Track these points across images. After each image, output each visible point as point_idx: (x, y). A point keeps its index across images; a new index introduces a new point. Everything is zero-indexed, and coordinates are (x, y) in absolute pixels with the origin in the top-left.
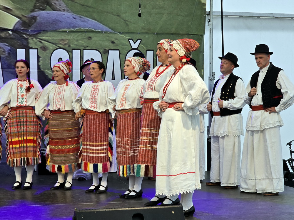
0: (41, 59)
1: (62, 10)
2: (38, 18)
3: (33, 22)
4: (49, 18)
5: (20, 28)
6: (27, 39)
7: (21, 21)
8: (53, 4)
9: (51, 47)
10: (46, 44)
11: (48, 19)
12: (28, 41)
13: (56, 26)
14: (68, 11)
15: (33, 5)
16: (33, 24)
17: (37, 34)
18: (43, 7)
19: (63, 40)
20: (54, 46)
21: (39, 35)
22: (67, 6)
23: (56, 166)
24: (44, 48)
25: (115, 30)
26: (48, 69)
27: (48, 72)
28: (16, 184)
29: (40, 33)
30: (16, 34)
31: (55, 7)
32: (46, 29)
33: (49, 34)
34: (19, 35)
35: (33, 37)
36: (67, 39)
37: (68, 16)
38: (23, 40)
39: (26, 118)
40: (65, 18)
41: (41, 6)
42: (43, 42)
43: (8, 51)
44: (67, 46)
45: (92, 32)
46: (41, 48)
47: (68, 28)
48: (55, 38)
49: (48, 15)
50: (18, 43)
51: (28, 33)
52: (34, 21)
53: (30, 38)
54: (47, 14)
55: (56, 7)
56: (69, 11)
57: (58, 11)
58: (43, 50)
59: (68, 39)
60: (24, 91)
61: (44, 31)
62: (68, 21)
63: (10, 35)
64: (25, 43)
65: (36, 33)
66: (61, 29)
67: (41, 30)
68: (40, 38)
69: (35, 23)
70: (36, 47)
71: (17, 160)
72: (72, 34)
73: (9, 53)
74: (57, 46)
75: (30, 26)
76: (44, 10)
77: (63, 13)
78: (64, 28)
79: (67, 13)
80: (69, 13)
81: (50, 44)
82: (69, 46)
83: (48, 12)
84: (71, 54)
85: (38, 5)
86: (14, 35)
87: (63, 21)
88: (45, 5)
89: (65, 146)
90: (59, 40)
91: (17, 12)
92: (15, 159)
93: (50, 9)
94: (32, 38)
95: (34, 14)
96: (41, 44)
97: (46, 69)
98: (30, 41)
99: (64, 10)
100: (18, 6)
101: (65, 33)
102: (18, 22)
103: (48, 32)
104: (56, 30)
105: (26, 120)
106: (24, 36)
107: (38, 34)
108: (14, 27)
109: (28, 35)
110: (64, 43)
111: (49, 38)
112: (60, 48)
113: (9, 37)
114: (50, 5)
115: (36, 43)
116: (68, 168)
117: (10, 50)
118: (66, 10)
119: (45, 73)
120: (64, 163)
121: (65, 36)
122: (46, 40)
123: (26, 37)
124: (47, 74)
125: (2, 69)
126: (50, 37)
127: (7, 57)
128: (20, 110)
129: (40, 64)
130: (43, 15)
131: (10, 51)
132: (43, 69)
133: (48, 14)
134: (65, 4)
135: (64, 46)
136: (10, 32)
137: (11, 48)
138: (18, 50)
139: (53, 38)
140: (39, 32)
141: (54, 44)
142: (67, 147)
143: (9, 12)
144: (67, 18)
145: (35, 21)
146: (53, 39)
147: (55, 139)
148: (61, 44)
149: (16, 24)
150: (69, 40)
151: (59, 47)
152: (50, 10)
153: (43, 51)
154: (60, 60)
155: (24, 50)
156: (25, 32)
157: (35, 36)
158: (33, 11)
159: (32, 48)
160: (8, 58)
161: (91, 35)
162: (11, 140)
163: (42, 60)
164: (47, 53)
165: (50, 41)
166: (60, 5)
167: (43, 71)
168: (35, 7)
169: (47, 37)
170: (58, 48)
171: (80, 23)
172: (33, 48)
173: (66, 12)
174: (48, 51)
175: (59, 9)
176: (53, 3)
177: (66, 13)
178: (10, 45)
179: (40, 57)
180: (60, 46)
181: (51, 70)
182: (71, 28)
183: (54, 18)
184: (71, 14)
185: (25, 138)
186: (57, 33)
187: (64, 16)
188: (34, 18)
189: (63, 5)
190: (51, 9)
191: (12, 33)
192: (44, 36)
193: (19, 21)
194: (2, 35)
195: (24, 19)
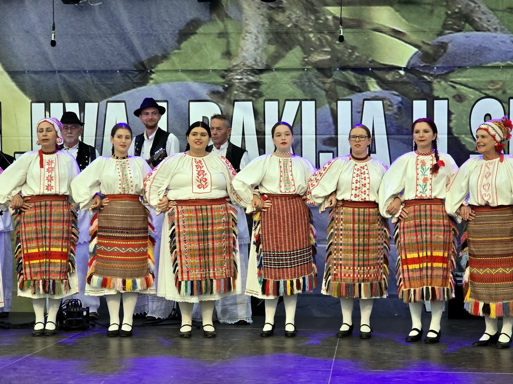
0: (453, 116)
1: (492, 30)
2: (450, 45)
3: (440, 53)
4: (468, 45)
5: (418, 64)
6: (430, 83)
7: (420, 52)
8: (476, 19)
9: (471, 94)
10: (463, 90)
11: (466, 47)
12: (431, 85)
13: (480, 59)
14: (502, 30)
15: (441, 24)
16: (440, 56)
17: (447, 74)
18: (458, 26)
19: (492, 82)
20: (477, 92)
21: (451, 75)
22: (502, 22)
23: (481, 305)
24: (460, 98)
26: (466, 134)
27: (466, 139)
28: (414, 333)
29: (453, 71)
30: (411, 76)
31: (479, 25)
32: (464, 64)
33: (468, 72)
34: (416, 75)
35: (441, 78)
36: (501, 81)
37: (503, 40)
38: (424, 84)
39: (431, 219)
40: (497, 44)
41: (455, 24)
42: (458, 86)
43: (397, 104)
44: (500, 92)
46: (454, 97)
47: (502, 61)
48: (479, 79)
49: (467, 39)
50: (415, 91)
51: (431, 73)
52: (442, 51)
53: (435, 81)
54: (465, 38)
55: (481, 24)
56: (504, 30)
57: (484, 31)
58: (458, 101)
59: (501, 79)
60: (428, 172)
61: (459, 67)
62: (503, 49)
63: (401, 76)
64: (426, 90)
65: (445, 71)
66: (489, 62)
67: (455, 67)
68: (453, 80)
69: (445, 55)
70: (446, 96)
71: (415, 291)
72: (509, 70)
73: (399, 108)
74: (482, 93)
75: (435, 60)
76: (460, 31)
77: (495, 34)
78: (495, 61)
79: (501, 34)
80: (505, 33)
81: (471, 90)
82: (504, 92)
83: (467, 34)
84: (508, 107)
85: (450, 22)
86: (408, 77)
87: (493, 50)
88: (463, 23)
89: (496, 268)
90: (486, 82)
91: (414, 38)
92: (412, 290)
93: (471, 28)
94: (439, 80)
95: (443, 39)
96: (453, 90)
97: (462, 134)
98: (436, 86)
99: (496, 29)
100: (416, 26)
101: (497, 70)
102: (415, 54)
103: (467, 69)
104: (481, 64)
105: (431, 222)
106: (426, 77)
107: (449, 73)
108: (409, 62)
109: (432, 75)
110: (496, 87)
111: (469, 79)
112: (488, 96)
113: (400, 80)
114: (472, 22)
115: (446, 88)
116: (502, 308)
117: (401, 102)
118: (499, 29)
119: (460, 140)
120: (496, 300)
121: (496, 75)
122: (463, 83)
123: (429, 80)
124: (463, 143)
125: (387, 135)
126: (470, 77)
127: (395, 114)
128: (420, 205)
129: (452, 125)
130: (458, 39)
131: (400, 105)
132: (457, 134)
133: (467, 37)
134: (498, 18)
135: (494, 92)
136: (402, 72)
137: (403, 99)
138: (415, 102)
139: (476, 79)
140: (451, 70)
141: (477, 90)
142: (501, 270)
143: (401, 37)
144: (501, 43)
145: (445, 51)
146: (476, 82)
147: (480, 256)
148: (490, 89)
149: (412, 58)
150: (504, 82)
151: (485, 94)
152: (472, 31)
153: (458, 103)
154: (488, 117)
155: (425, 102)
156: (427, 71)
157: (444, 77)
158: (440, 34)
159: (438, 98)
160: (397, 116)
162: (406, 256)
163: (455, 118)
164: (465, 106)
165: (470, 85)
166: (489, 21)
167: (456, 139)
168: (445, 26)
169: (465, 77)
170: (484, 96)
172: (441, 97)
173: (498, 32)
174: (466, 103)
175: (486, 28)
176: (476, 17)
177: (499, 35)
178: (402, 94)
179: (453, 114)
180: (488, 92)
181: (471, 136)
182: (508, 60)
183: (477, 45)
184: (508, 35)
185: (429, 254)
186: (483, 70)
187: (495, 39)
188: (443, 46)
189: (495, 20)
190: (474, 28)
191: (405, 74)
192: (459, 77)
193: (417, 52)
194: (389, 77)
195: (426, 48)
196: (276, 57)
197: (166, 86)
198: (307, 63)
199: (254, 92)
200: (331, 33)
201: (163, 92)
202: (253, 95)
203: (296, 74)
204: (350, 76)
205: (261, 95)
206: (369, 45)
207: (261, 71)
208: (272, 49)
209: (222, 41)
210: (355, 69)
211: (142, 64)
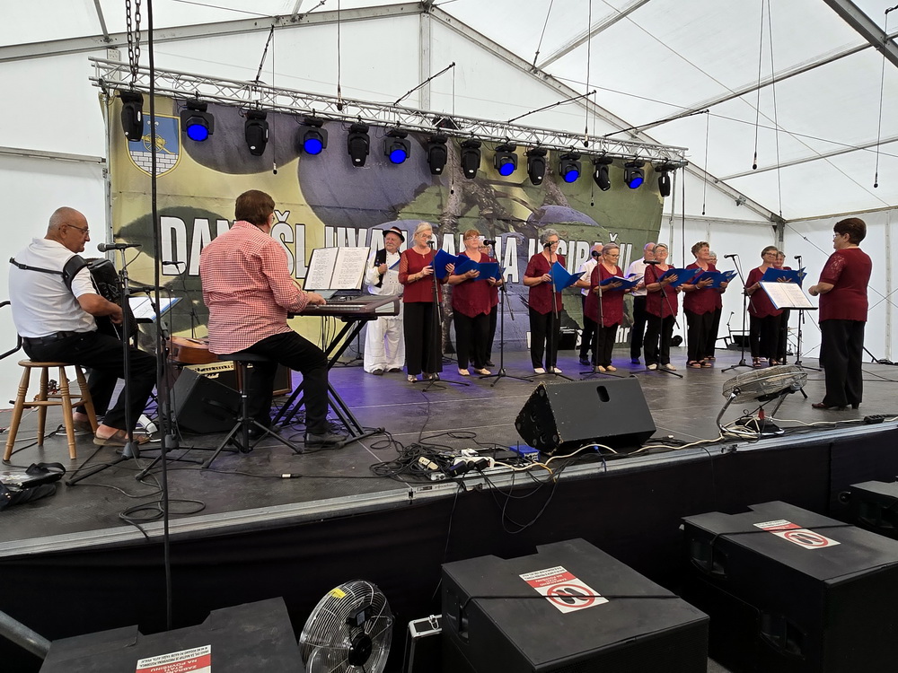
1: (564, 205)
2: (546, 211)
4: (555, 212)
5: (532, 220)
7: (533, 213)
8: (558, 199)
11: (553, 212)
13: (559, 219)
15: (543, 200)
16: (542, 217)
22: (568, 202)
25: (600, 225)
30: (529, 225)
31: (559, 202)
32: (552, 222)
34: (531, 225)
36: (566, 231)
37: (569, 211)
38: (534, 230)
40: (566, 213)
41: (549, 201)
43: (522, 240)
45: (585, 225)
47: (567, 221)
49: (554, 208)
50: (530, 233)
51: (538, 225)
52: (543, 214)
57: (561, 206)
61: (550, 223)
62: (568, 215)
63: (524, 225)
64: (535, 234)
66: (563, 221)
67: (548, 223)
69: (544, 216)
72: (570, 226)
75: (540, 218)
76: (551, 204)
77: (565, 207)
78: (565, 221)
80: (569, 207)
82: (567, 237)
83: (554, 206)
84: (568, 244)
85: (547, 200)
87: (565, 215)
88: (552, 201)
91: (531, 206)
95: (543, 208)
100: (531, 200)
102: (531, 214)
103: (553, 224)
104: (559, 222)
106: (535, 227)
108: (528, 218)
110: (564, 235)
113: (524, 227)
114: (556, 201)
117: (524, 239)
118: (567, 205)
121: (565, 228)
125: (517, 256)
127: (521, 245)
130: (551, 208)
131: (524, 241)
134: (567, 200)
136: (525, 223)
137: (525, 237)
138: (530, 240)
140: (546, 224)
143: (525, 205)
149: (529, 216)
150: (568, 232)
152: (556, 205)
155: (534, 240)
156: (536, 224)
158: (543, 205)
161: (584, 228)
166: (563, 201)
168: (545, 201)
171: (576, 217)
175: (562, 204)
177: (567, 208)
178: (525, 235)
182: (570, 221)
183: (558, 212)
184: (571, 209)
186: (560, 225)
187: (566, 210)
188: (543, 211)
189: (565, 200)
190: (557, 203)
194: (519, 225)
195: (536, 212)
196: (467, 210)
197: (406, 221)
198: (481, 215)
199: (454, 229)
200: (493, 199)
201: (405, 225)
202: (454, 230)
203: (476, 220)
204: (502, 223)
205: (458, 231)
206: (511, 208)
207: (459, 217)
208: (464, 205)
209: (438, 198)
210: (503, 220)
211: (393, 207)
